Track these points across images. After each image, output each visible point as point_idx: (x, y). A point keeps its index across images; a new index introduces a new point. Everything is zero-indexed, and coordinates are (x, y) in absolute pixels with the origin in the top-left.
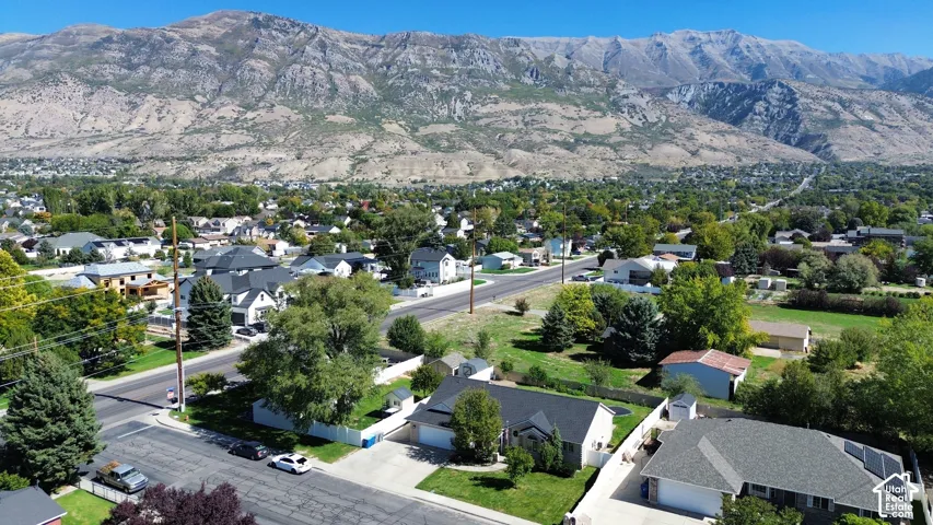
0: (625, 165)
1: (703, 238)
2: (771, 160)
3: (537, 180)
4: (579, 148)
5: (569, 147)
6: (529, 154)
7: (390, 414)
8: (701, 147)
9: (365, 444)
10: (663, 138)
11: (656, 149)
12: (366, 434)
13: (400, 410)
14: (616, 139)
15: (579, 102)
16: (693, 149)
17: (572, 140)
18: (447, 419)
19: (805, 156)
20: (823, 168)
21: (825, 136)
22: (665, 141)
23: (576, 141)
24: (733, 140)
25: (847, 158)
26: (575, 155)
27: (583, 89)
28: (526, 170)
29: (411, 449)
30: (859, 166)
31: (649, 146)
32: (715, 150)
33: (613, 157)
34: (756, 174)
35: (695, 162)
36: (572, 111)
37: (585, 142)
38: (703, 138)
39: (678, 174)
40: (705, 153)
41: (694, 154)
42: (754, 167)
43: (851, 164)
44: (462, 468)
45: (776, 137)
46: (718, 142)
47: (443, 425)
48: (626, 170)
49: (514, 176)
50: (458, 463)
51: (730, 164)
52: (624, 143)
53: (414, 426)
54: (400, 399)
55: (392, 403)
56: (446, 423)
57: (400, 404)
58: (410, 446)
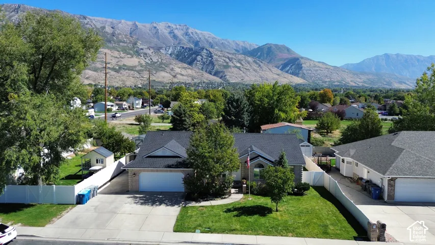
0: (144, 81)
1: (209, 96)
2: (205, 81)
3: (101, 86)
4: (121, 71)
5: (117, 71)
6: (96, 73)
8: (177, 74)
10: (161, 69)
11: (158, 74)
13: (104, 167)
14: (139, 68)
15: (120, 50)
16: (174, 74)
17: (117, 68)
18: (172, 161)
19: (217, 80)
20: (225, 85)
21: (224, 72)
22: (161, 70)
23: (120, 68)
24: (190, 71)
25: (232, 81)
26: (119, 75)
27: (121, 44)
28: (94, 81)
29: (135, 197)
30: (237, 84)
31: (155, 72)
32: (183, 75)
33: (138, 77)
34: (201, 86)
35: (175, 80)
36: (116, 54)
37: (124, 69)
38: (178, 70)
39: (169, 85)
40: (179, 76)
41: (175, 77)
42: (199, 83)
43: (234, 83)
44: (205, 203)
45: (206, 71)
46: (184, 72)
48: (145, 83)
49: (88, 83)
51: (190, 82)
52: (143, 70)
53: (134, 174)
54: (102, 157)
55: (94, 161)
56: (173, 165)
57: (102, 162)
58: (132, 196)
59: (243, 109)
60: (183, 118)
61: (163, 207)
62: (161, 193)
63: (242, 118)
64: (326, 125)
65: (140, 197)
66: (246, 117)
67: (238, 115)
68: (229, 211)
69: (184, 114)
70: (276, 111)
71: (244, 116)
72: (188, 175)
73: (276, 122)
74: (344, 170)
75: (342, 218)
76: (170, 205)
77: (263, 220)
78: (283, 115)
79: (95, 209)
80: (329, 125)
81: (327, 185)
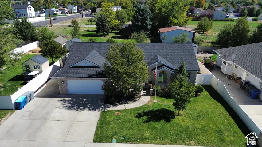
7: (32, 77)
9: (18, 106)
12: (16, 97)
13: (41, 72)
18: (93, 71)
29: (65, 101)
44: (120, 107)
47: (90, 76)
50: (114, 104)
53: (63, 82)
54: (38, 64)
55: (32, 67)
56: (93, 75)
57: (39, 68)
58: (62, 99)
59: (147, 16)
60: (104, 24)
61: (86, 111)
62: (85, 96)
63: (146, 24)
64: (203, 26)
65: (68, 101)
66: (149, 23)
67: (144, 21)
68: (139, 116)
69: (104, 20)
70: (171, 18)
71: (148, 22)
72: (106, 82)
73: (170, 26)
74: (225, 69)
75: (232, 121)
76: (92, 109)
77: (168, 125)
78: (175, 21)
79: (29, 115)
80: (206, 26)
81: (214, 85)
